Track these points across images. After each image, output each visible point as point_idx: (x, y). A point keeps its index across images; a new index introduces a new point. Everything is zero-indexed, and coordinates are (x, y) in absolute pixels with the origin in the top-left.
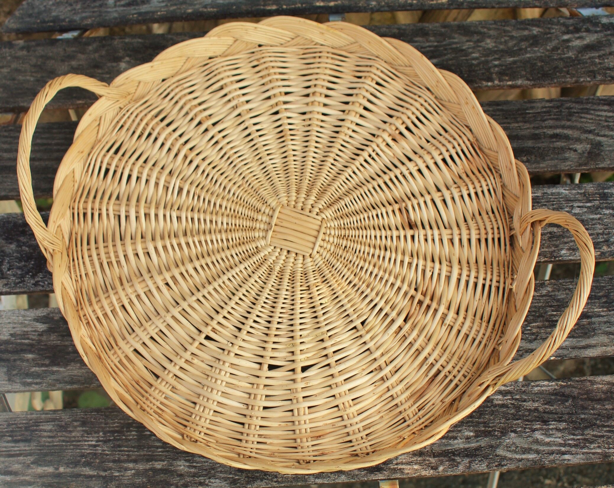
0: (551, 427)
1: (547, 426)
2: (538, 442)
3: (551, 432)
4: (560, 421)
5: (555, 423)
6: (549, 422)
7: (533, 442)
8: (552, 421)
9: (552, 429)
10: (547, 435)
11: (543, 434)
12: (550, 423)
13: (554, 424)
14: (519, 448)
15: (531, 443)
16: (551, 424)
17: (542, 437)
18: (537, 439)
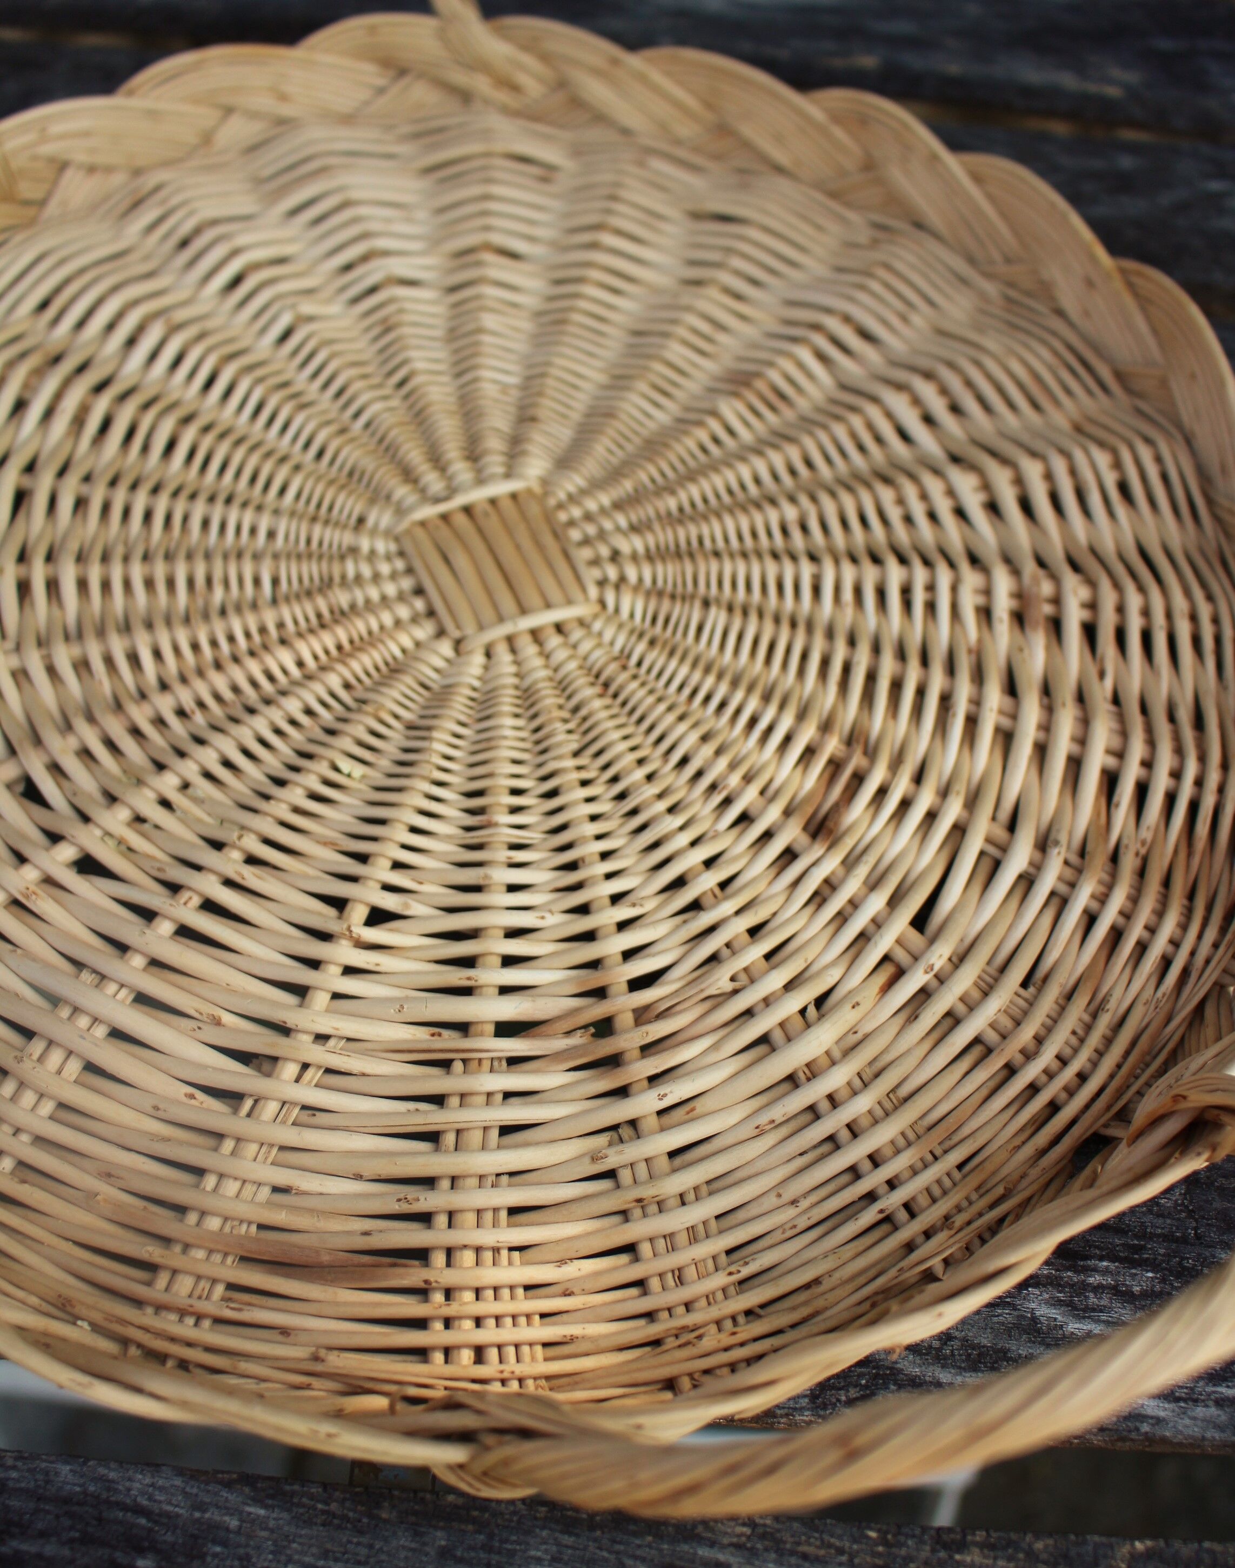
0: (1094, 1279)
1: (1077, 1272)
2: (1039, 1331)
3: (1092, 1299)
4: (1132, 1263)
5: (1112, 1266)
6: (1087, 1258)
7: (1017, 1326)
8: (1101, 1259)
9: (1098, 1289)
10: (1075, 1308)
11: (1058, 1303)
12: (1092, 1263)
13: (1106, 1272)
14: (956, 1344)
15: (1008, 1331)
16: (1095, 1270)
17: (1053, 1313)
18: (1034, 1319)
